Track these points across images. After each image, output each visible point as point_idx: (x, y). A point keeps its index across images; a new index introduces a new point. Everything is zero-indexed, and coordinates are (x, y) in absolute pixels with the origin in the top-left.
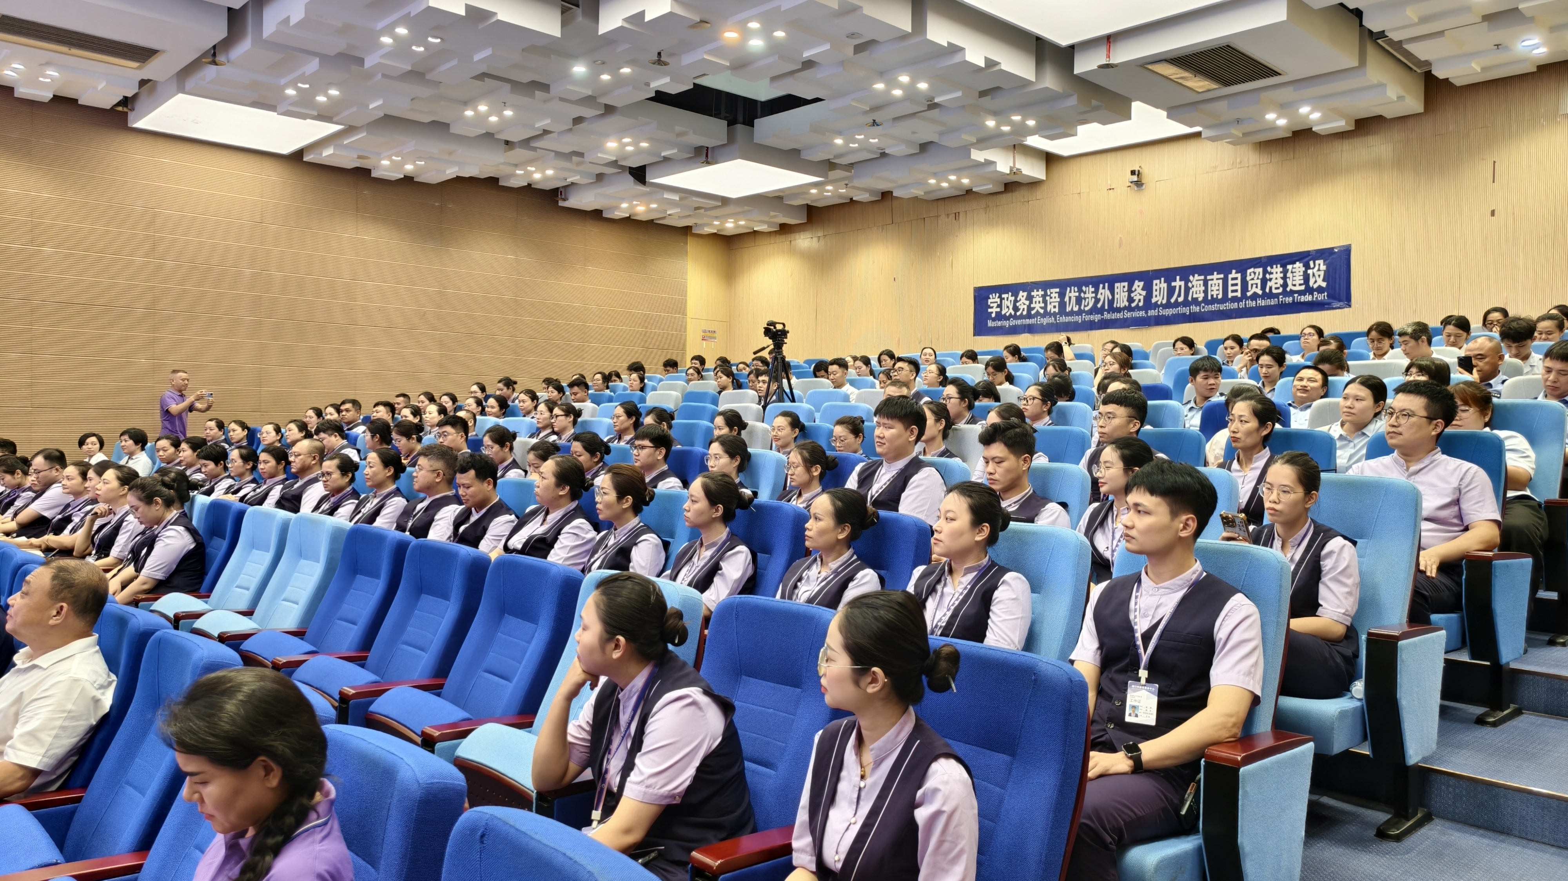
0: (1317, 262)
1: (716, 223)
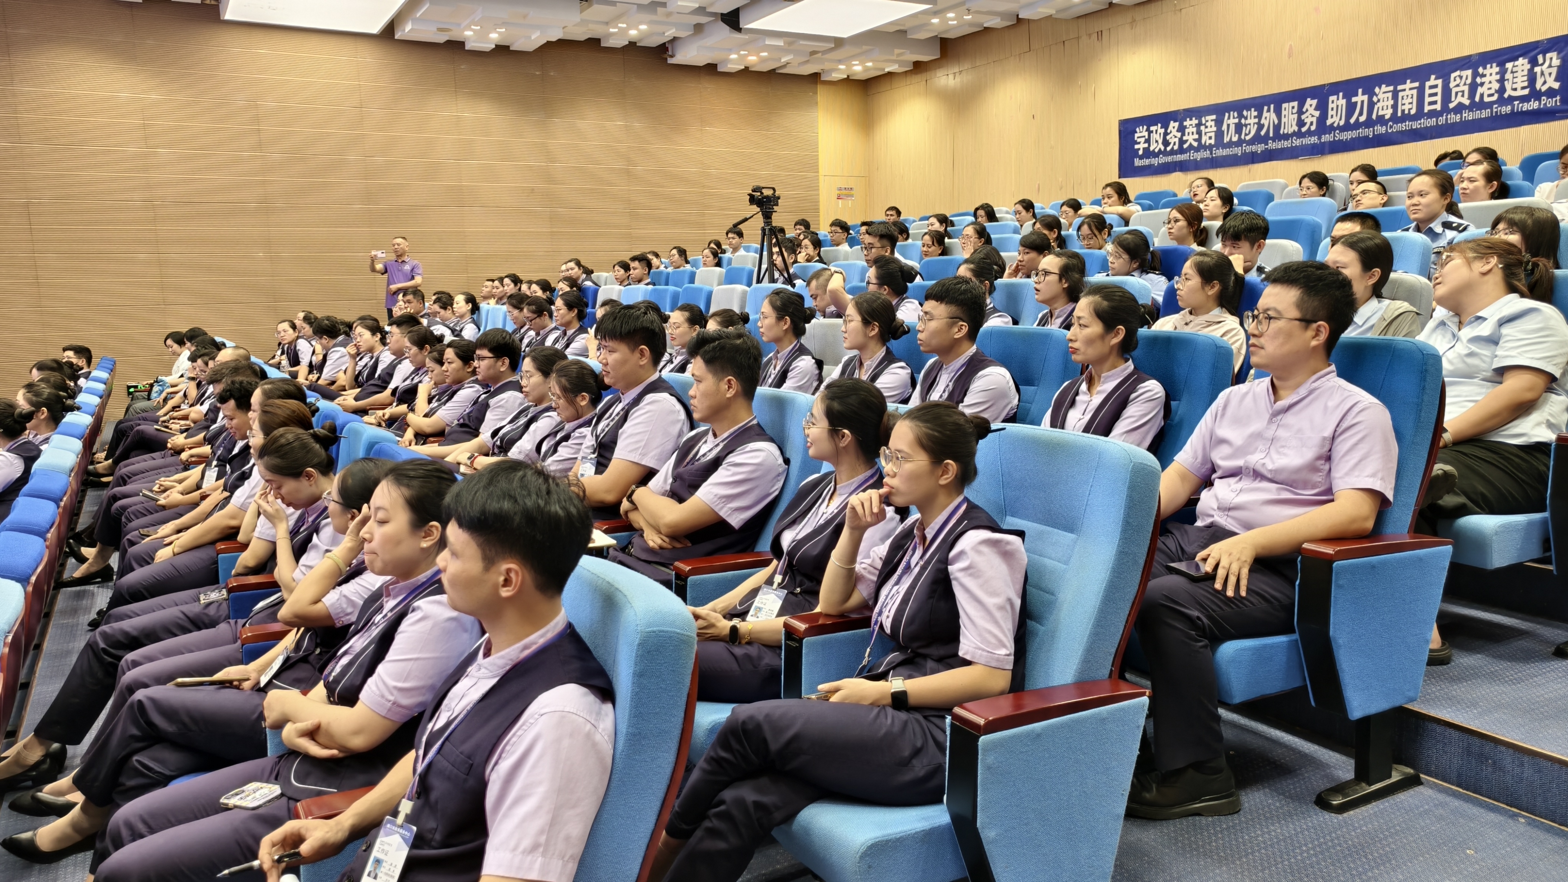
0: (1548, 55)
1: (842, 67)
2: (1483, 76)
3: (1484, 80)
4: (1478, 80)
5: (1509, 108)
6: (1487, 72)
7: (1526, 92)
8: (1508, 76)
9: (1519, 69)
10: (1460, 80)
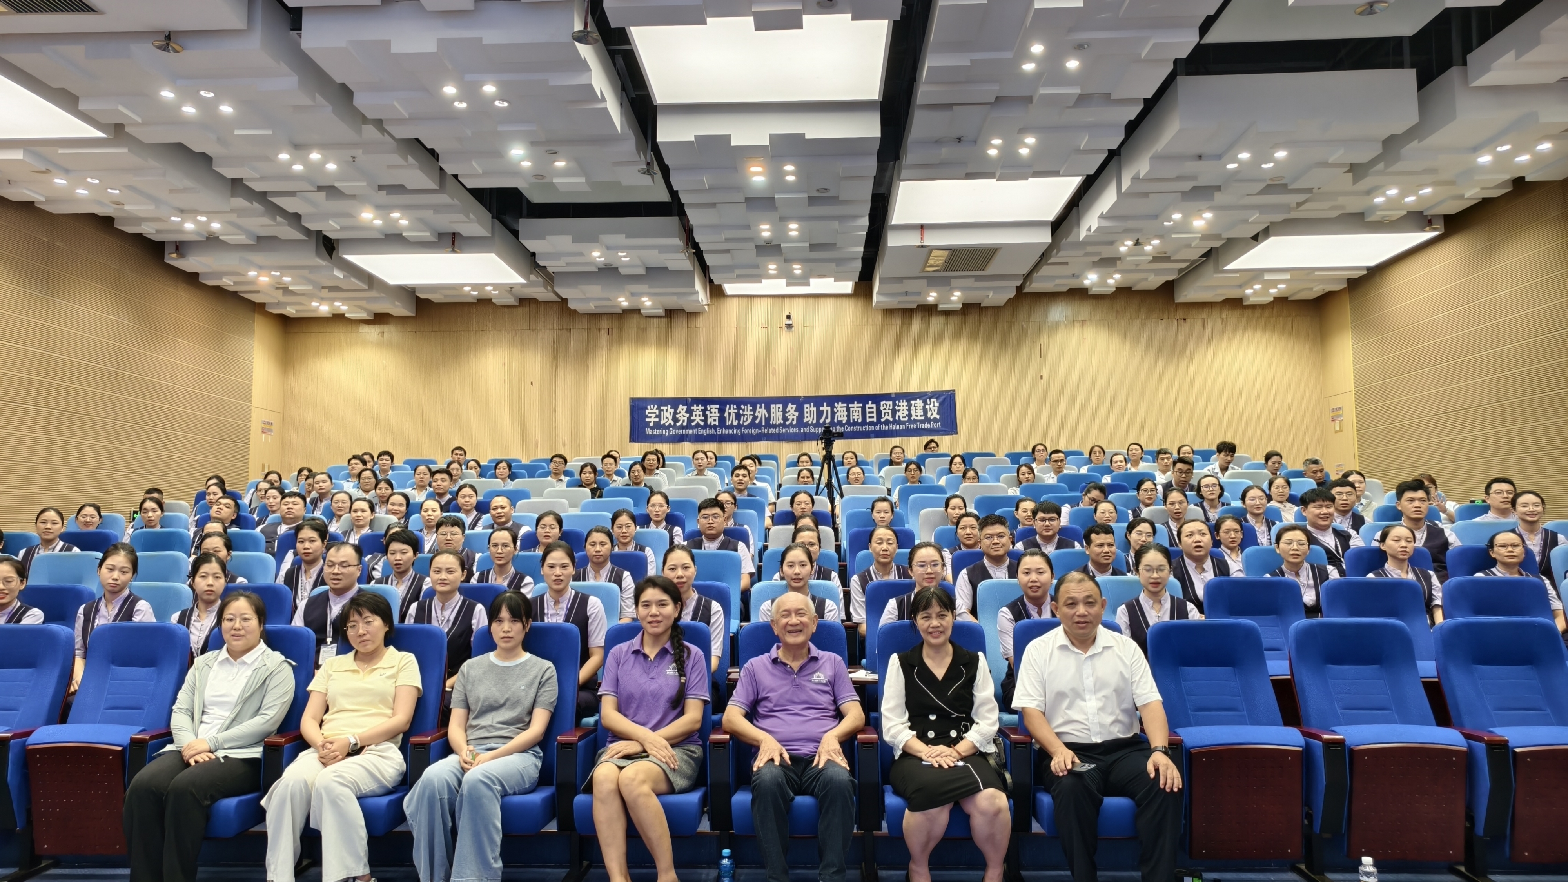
0: (932, 400)
2: (899, 406)
3: (899, 408)
4: (896, 408)
5: (915, 426)
6: (901, 404)
7: (923, 418)
8: (912, 408)
9: (918, 405)
10: (886, 406)
